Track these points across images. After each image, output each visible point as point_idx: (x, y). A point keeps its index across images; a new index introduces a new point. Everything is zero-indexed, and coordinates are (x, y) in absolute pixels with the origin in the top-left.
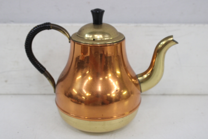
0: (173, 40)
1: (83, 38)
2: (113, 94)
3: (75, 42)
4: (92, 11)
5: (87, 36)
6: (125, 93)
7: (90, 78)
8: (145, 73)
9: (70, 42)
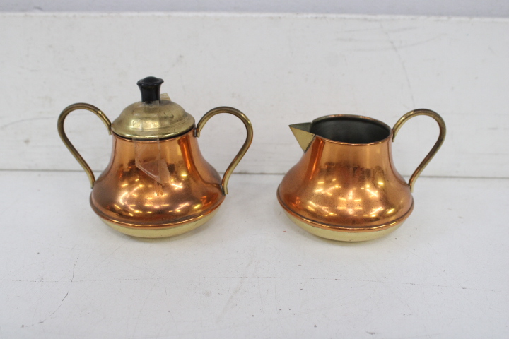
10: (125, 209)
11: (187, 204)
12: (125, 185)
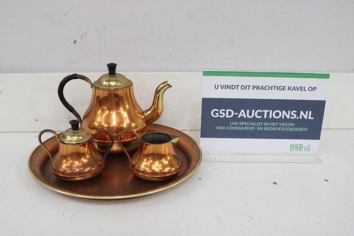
0: (168, 84)
1: (101, 85)
2: (125, 125)
3: (95, 87)
4: (108, 65)
5: (105, 83)
6: (133, 125)
7: (107, 112)
8: (149, 110)
9: (92, 88)
10: (65, 171)
11: (89, 168)
12: (64, 161)
